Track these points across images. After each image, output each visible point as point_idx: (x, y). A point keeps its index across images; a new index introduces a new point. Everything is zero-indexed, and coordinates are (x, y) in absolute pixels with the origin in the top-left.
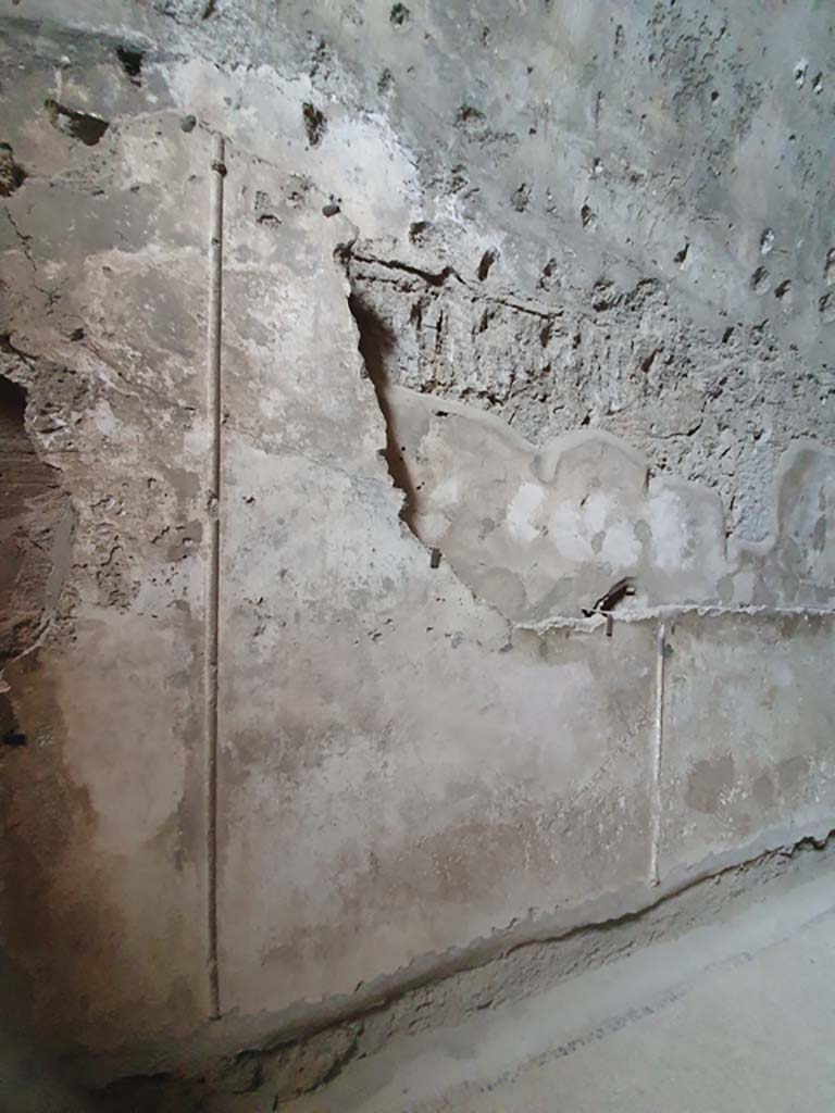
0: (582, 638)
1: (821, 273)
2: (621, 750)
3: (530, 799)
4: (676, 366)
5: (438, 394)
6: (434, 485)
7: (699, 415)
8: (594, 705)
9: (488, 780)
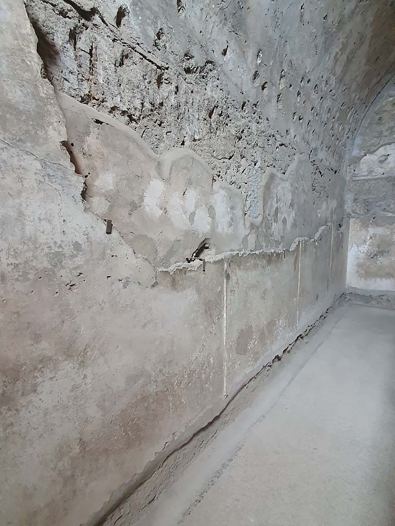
0: (192, 274)
1: (278, 82)
2: (211, 333)
3: (171, 372)
4: (223, 118)
5: (93, 106)
6: (97, 175)
7: (233, 149)
8: (198, 311)
9: (148, 367)
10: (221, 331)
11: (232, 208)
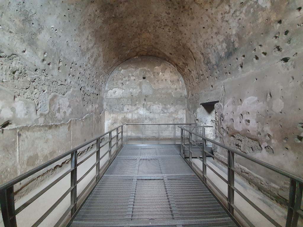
1: (58, 63)
2: (8, 158)
4: (22, 74)
7: (29, 85)
10: (15, 157)
11: (27, 108)
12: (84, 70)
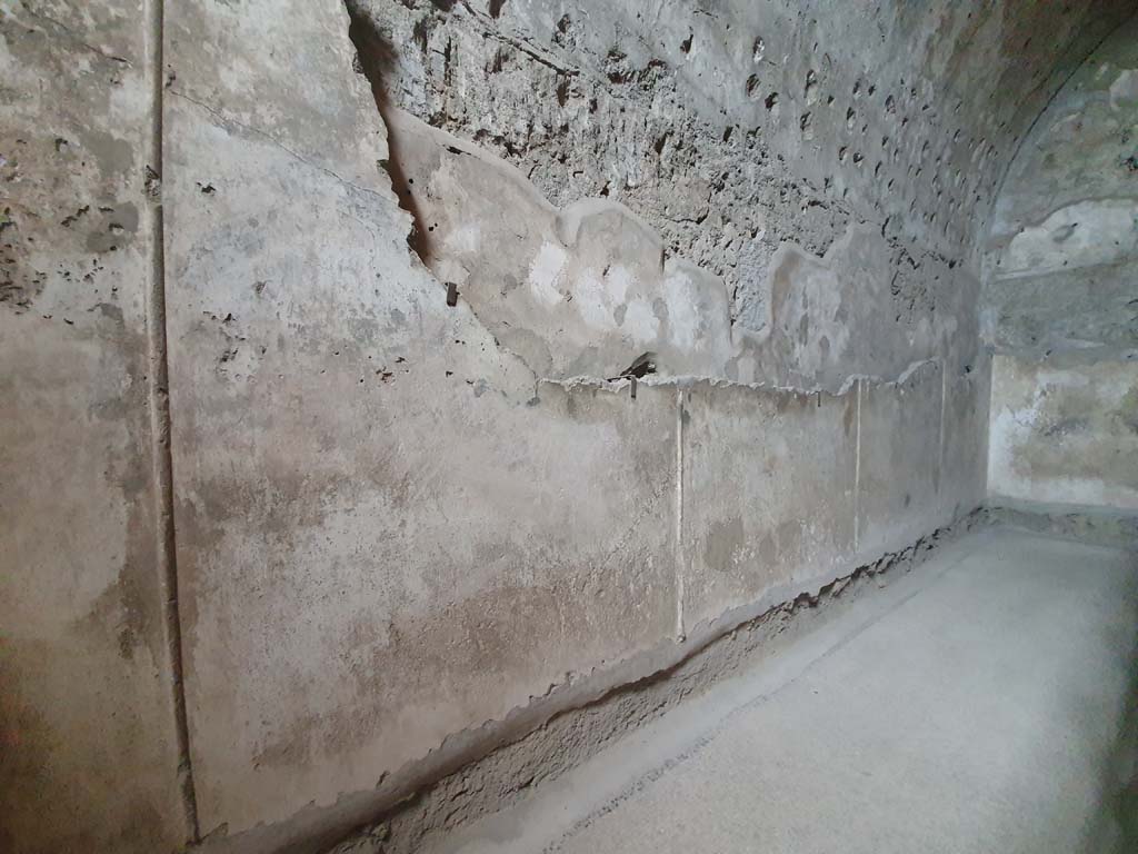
0: (609, 398)
1: (802, 92)
2: (648, 511)
3: (563, 559)
4: (685, 153)
5: (449, 130)
6: (449, 229)
7: (705, 205)
8: (622, 466)
9: (519, 540)
10: (671, 513)
11: (703, 306)
12: (905, 120)
